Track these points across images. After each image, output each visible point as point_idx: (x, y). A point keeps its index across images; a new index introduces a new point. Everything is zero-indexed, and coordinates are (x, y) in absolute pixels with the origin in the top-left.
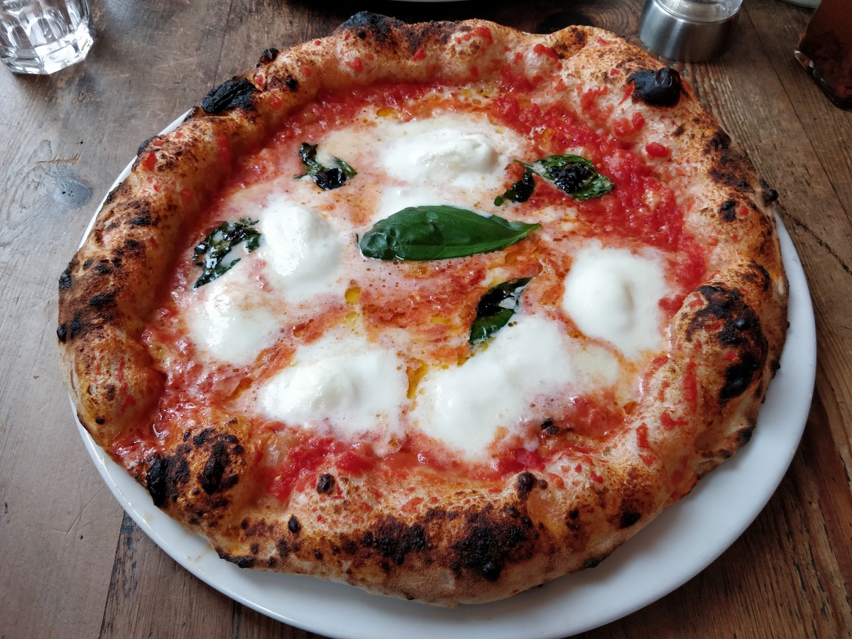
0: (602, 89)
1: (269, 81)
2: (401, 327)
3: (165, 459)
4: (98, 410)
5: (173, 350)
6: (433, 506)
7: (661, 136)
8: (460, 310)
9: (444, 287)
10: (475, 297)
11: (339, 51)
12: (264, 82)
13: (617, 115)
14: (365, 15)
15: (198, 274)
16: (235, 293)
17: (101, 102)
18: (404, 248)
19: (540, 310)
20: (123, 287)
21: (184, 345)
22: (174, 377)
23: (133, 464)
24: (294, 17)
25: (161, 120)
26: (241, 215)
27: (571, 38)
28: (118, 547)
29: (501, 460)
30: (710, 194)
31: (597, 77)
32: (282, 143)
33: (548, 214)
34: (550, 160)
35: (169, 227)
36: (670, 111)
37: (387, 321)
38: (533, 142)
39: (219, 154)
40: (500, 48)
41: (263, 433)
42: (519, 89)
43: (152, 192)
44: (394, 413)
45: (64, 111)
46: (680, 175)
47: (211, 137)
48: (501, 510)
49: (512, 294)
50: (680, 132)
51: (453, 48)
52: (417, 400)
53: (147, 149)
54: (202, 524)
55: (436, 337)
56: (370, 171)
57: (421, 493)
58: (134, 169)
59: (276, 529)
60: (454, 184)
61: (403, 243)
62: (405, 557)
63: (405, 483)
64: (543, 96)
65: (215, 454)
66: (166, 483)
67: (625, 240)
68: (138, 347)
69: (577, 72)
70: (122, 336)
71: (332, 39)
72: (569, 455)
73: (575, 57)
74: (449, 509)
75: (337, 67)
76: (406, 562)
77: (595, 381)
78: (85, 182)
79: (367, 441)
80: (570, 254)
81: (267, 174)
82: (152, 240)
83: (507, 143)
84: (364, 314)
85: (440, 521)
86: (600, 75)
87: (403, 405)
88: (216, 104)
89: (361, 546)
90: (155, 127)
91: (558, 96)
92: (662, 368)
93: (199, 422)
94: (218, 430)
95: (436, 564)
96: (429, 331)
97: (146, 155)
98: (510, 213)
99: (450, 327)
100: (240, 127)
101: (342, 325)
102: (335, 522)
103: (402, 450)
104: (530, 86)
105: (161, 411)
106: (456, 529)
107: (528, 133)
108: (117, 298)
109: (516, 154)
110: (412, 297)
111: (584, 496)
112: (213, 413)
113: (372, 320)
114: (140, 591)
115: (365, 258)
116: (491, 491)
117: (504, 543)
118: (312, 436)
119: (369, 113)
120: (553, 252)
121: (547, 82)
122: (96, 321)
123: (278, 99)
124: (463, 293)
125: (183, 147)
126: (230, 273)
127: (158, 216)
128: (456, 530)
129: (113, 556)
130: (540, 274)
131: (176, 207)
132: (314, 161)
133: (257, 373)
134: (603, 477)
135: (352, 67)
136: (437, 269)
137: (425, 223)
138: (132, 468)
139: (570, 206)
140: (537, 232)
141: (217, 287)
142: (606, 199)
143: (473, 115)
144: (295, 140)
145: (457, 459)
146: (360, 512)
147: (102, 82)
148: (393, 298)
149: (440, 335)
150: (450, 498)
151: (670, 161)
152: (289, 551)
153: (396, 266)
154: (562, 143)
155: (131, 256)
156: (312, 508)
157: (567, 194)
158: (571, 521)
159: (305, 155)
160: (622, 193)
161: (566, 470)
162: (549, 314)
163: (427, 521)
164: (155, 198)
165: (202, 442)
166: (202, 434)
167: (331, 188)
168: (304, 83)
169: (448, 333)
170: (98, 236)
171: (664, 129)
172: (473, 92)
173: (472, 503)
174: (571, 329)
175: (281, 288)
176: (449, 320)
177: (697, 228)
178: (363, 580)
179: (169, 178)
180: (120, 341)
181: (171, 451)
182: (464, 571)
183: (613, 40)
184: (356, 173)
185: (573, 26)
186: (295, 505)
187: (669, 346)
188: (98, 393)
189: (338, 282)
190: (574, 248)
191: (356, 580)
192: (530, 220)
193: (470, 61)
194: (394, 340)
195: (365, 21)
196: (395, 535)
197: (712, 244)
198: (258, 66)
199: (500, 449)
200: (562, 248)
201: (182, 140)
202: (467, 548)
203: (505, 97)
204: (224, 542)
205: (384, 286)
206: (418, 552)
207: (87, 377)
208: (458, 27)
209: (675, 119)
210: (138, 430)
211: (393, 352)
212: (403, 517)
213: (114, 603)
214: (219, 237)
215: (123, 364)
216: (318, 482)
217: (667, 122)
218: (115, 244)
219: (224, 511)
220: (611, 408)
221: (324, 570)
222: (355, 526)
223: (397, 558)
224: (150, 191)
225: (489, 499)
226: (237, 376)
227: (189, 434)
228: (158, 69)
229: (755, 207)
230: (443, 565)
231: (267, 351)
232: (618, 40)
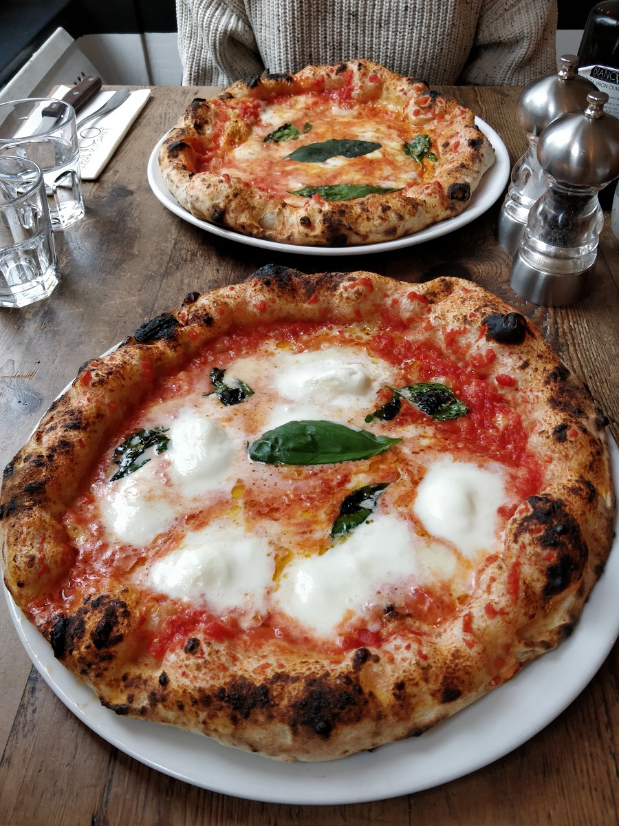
0: (462, 329)
1: (190, 318)
2: (275, 520)
3: (67, 619)
4: (20, 576)
5: (87, 531)
6: (279, 671)
7: (509, 369)
8: (326, 508)
9: (315, 488)
10: (340, 497)
11: (248, 295)
12: (186, 319)
13: (473, 351)
14: (271, 267)
15: (116, 470)
16: (142, 487)
17: (58, 330)
18: (284, 454)
19: (394, 511)
20: (52, 477)
21: (96, 527)
22: (85, 552)
23: (42, 621)
24: (220, 266)
25: (103, 346)
26: (156, 424)
27: (440, 287)
28: (24, 695)
29: (345, 638)
30: (548, 419)
31: (459, 319)
32: (196, 368)
33: (410, 431)
34: (416, 387)
35: (95, 432)
36: (517, 349)
37: (264, 514)
38: (403, 371)
39: (143, 375)
40: (380, 295)
41: (148, 602)
42: (395, 328)
43: (85, 402)
44: (261, 592)
45: (28, 337)
46: (525, 402)
47: (137, 361)
48: (336, 678)
49: (371, 496)
50: (525, 365)
51: (341, 294)
52: (281, 583)
53: (86, 369)
54: (90, 675)
55: (303, 530)
56: (265, 391)
57: (272, 660)
58: (74, 384)
59: (149, 683)
60: (332, 404)
61: (284, 450)
62: (251, 712)
63: (260, 653)
64: (414, 334)
65: (106, 615)
66: (65, 638)
67: (474, 455)
68: (59, 527)
69: (443, 315)
70: (47, 517)
71: (243, 286)
72: (403, 636)
73: (442, 303)
74: (293, 674)
75: (246, 308)
76: (251, 716)
77: (434, 575)
78: (37, 394)
79: (235, 615)
80: (425, 465)
81: (181, 392)
82: (80, 441)
83: (381, 371)
84: (245, 508)
85: (283, 683)
86: (461, 318)
87: (268, 587)
88: (145, 335)
89: (215, 699)
90: (98, 351)
91: (427, 335)
92: (492, 565)
93: (98, 590)
94: (112, 596)
95: (276, 720)
96: (298, 524)
97: (84, 374)
98: (377, 429)
99: (316, 522)
100: (163, 353)
101: (225, 516)
102: (195, 678)
103: (263, 625)
104: (405, 325)
105: (70, 580)
106: (296, 690)
107: (400, 364)
108: (46, 486)
109: (387, 381)
110: (287, 495)
111: (410, 670)
112: (111, 583)
113: (251, 513)
114: (36, 734)
115: (252, 462)
116: (332, 662)
117: (335, 706)
118: (188, 608)
119: (271, 345)
120: (411, 463)
121: (417, 322)
122: (27, 504)
123: (196, 332)
124: (329, 494)
125: (114, 369)
126: (141, 470)
127: (88, 422)
128: (296, 692)
129: (18, 702)
130: (398, 481)
131: (103, 415)
132: (221, 382)
133: (151, 553)
134: (429, 656)
135: (258, 309)
136: (311, 472)
137: (304, 434)
138: (41, 625)
139: (429, 425)
140: (398, 445)
141: (129, 481)
142: (461, 420)
143: (355, 349)
144: (208, 365)
145: (309, 635)
146: (217, 671)
147: (61, 315)
148: (271, 496)
149: (307, 528)
150: (295, 665)
151: (517, 390)
152: (158, 702)
153: (277, 469)
154: (427, 373)
155: (62, 453)
156: (178, 665)
157: (428, 415)
158: (397, 692)
159: (214, 378)
160: (475, 416)
161: (397, 648)
162: (401, 514)
163: (272, 682)
164: (87, 408)
165: (98, 606)
166: (99, 599)
167: (231, 404)
168: (217, 319)
169: (314, 527)
170: (39, 437)
171: (512, 363)
172: (357, 330)
173: (313, 670)
174: (419, 528)
175: (180, 484)
176: (316, 516)
177: (537, 448)
178: (215, 730)
179: (100, 392)
180: (44, 520)
181: (72, 613)
182: (300, 727)
183: (474, 289)
184: (254, 393)
185: (442, 277)
186: (167, 663)
187: (502, 548)
188: (22, 561)
189: (227, 480)
190: (429, 460)
191: (210, 730)
192: (393, 435)
193: (354, 305)
194: (268, 531)
195: (271, 271)
196: (244, 692)
197: (547, 462)
198: (183, 305)
199: (347, 629)
200: (418, 460)
201: (114, 363)
202: (304, 707)
203: (383, 334)
204: (106, 691)
205: (265, 485)
206: (262, 708)
207: (15, 548)
208: (346, 277)
209: (521, 355)
210: (50, 595)
211: (265, 540)
212: (253, 678)
213: (15, 741)
214: (136, 440)
215: (44, 539)
216: (186, 643)
217: (515, 357)
218: (51, 443)
219: (109, 664)
220: (446, 599)
221: (185, 720)
222: (212, 682)
223: (244, 712)
224: (84, 402)
225: (328, 669)
226: (135, 555)
227: (89, 599)
228: (106, 306)
229: (585, 431)
230: (282, 721)
231: (161, 535)
232: (478, 289)
